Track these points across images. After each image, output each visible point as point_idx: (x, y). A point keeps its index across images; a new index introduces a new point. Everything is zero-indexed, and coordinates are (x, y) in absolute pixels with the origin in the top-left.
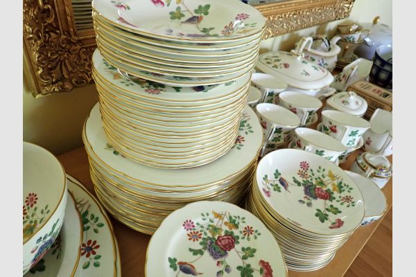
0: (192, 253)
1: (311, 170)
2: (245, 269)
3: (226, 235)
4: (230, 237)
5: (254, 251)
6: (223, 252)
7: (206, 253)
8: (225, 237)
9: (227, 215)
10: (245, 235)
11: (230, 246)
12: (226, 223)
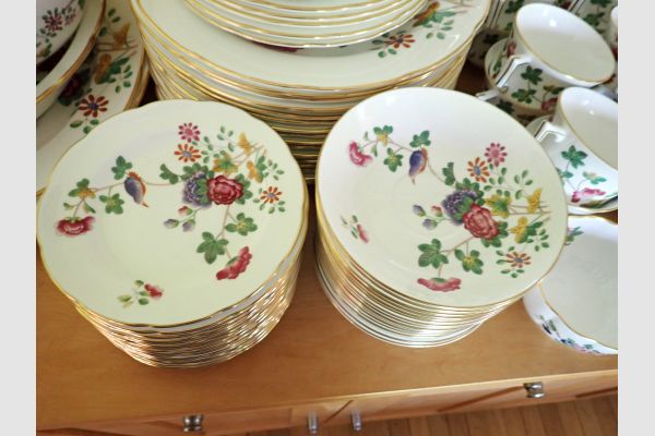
0: (161, 172)
1: (504, 170)
2: (215, 242)
3: (234, 181)
4: (238, 187)
5: (254, 228)
6: (205, 199)
7: (181, 186)
8: (230, 183)
9: (261, 152)
10: (263, 198)
11: (226, 199)
12: (250, 164)
